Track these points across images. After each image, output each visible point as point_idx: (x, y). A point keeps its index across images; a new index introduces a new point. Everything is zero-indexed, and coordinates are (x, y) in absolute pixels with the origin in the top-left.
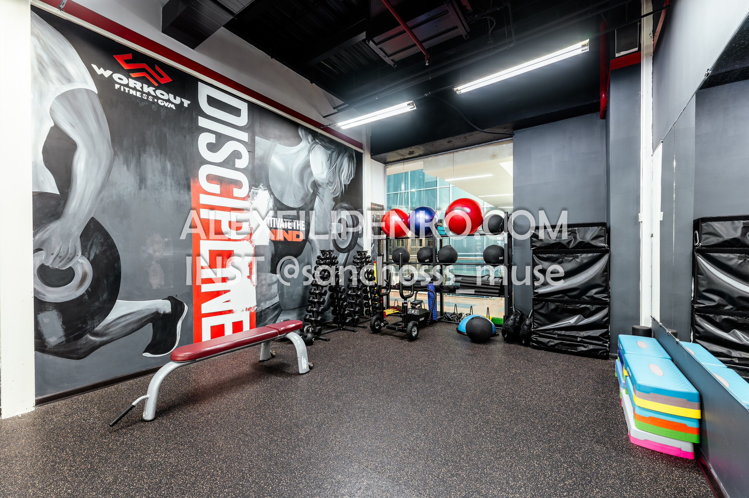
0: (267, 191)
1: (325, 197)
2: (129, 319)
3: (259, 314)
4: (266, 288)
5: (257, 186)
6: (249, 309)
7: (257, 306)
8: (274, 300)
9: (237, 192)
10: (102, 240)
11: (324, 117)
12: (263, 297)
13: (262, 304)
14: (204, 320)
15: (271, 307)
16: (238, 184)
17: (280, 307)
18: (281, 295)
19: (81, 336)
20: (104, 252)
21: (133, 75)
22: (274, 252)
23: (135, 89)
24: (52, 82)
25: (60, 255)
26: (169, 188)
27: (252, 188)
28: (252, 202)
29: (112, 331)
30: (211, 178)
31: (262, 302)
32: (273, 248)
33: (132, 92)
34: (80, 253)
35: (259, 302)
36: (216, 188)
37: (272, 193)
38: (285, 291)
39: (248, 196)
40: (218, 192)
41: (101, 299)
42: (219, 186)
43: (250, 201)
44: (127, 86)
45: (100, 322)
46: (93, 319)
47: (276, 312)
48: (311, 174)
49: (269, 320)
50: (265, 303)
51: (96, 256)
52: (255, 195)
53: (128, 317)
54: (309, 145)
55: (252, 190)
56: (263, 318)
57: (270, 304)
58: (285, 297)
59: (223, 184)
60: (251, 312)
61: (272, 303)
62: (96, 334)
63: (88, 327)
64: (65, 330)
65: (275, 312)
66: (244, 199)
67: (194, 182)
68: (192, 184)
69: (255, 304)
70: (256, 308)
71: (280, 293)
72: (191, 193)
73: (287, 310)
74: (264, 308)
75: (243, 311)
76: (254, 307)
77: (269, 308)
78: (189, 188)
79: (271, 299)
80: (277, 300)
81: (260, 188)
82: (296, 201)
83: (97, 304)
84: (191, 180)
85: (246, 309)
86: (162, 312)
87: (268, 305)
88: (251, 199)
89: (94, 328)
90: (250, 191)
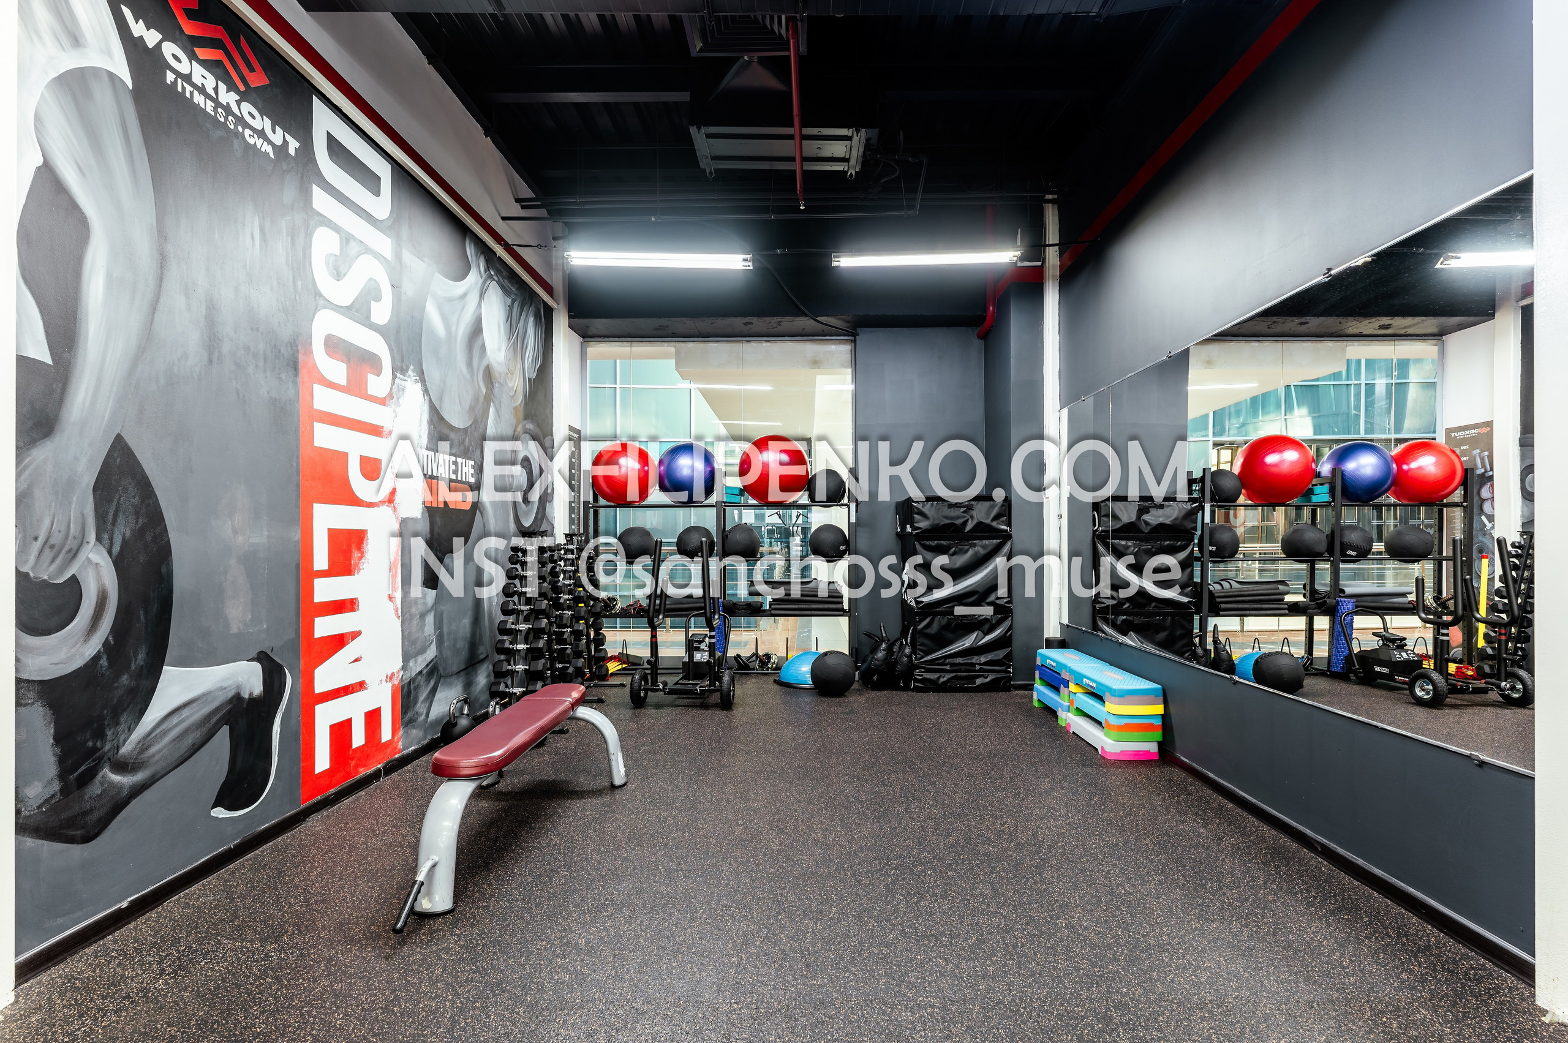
0: (420, 384)
1: (503, 405)
2: (187, 717)
3: (405, 689)
4: (417, 623)
5: (402, 372)
6: (391, 678)
7: (403, 668)
8: (428, 653)
9: (373, 385)
10: (136, 501)
11: (504, 219)
12: (412, 647)
13: (410, 664)
14: (319, 708)
15: (424, 672)
16: (375, 363)
17: (438, 670)
18: (440, 640)
19: (90, 775)
20: (139, 533)
21: (199, 52)
23: (202, 90)
24: (39, 37)
25: (52, 541)
27: (396, 377)
28: (398, 409)
29: (153, 756)
30: (333, 346)
31: (411, 657)
33: (198, 99)
34: (92, 537)
36: (341, 371)
37: (426, 391)
38: (445, 630)
39: (390, 395)
40: (343, 382)
41: (133, 667)
42: (347, 366)
43: (394, 407)
44: (187, 78)
45: (130, 730)
46: (118, 723)
47: (432, 683)
48: (483, 349)
49: (422, 702)
50: (416, 662)
51: (125, 543)
52: (401, 392)
53: (185, 713)
54: (481, 281)
55: (397, 380)
56: (411, 698)
57: (422, 662)
58: (446, 645)
59: (353, 361)
60: (393, 685)
61: (425, 660)
62: (121, 767)
63: (107, 747)
64: (61, 761)
65: (430, 681)
66: (382, 402)
67: (305, 352)
68: (302, 358)
70: (402, 673)
71: (437, 636)
72: (298, 379)
73: (447, 676)
74: (413, 675)
75: (380, 684)
77: (420, 672)
78: (295, 366)
79: (423, 650)
80: (433, 651)
81: (409, 376)
82: (462, 413)
83: (125, 679)
84: (300, 348)
85: (387, 677)
86: (246, 696)
87: (420, 664)
88: (394, 404)
89: (118, 748)
90: (393, 384)
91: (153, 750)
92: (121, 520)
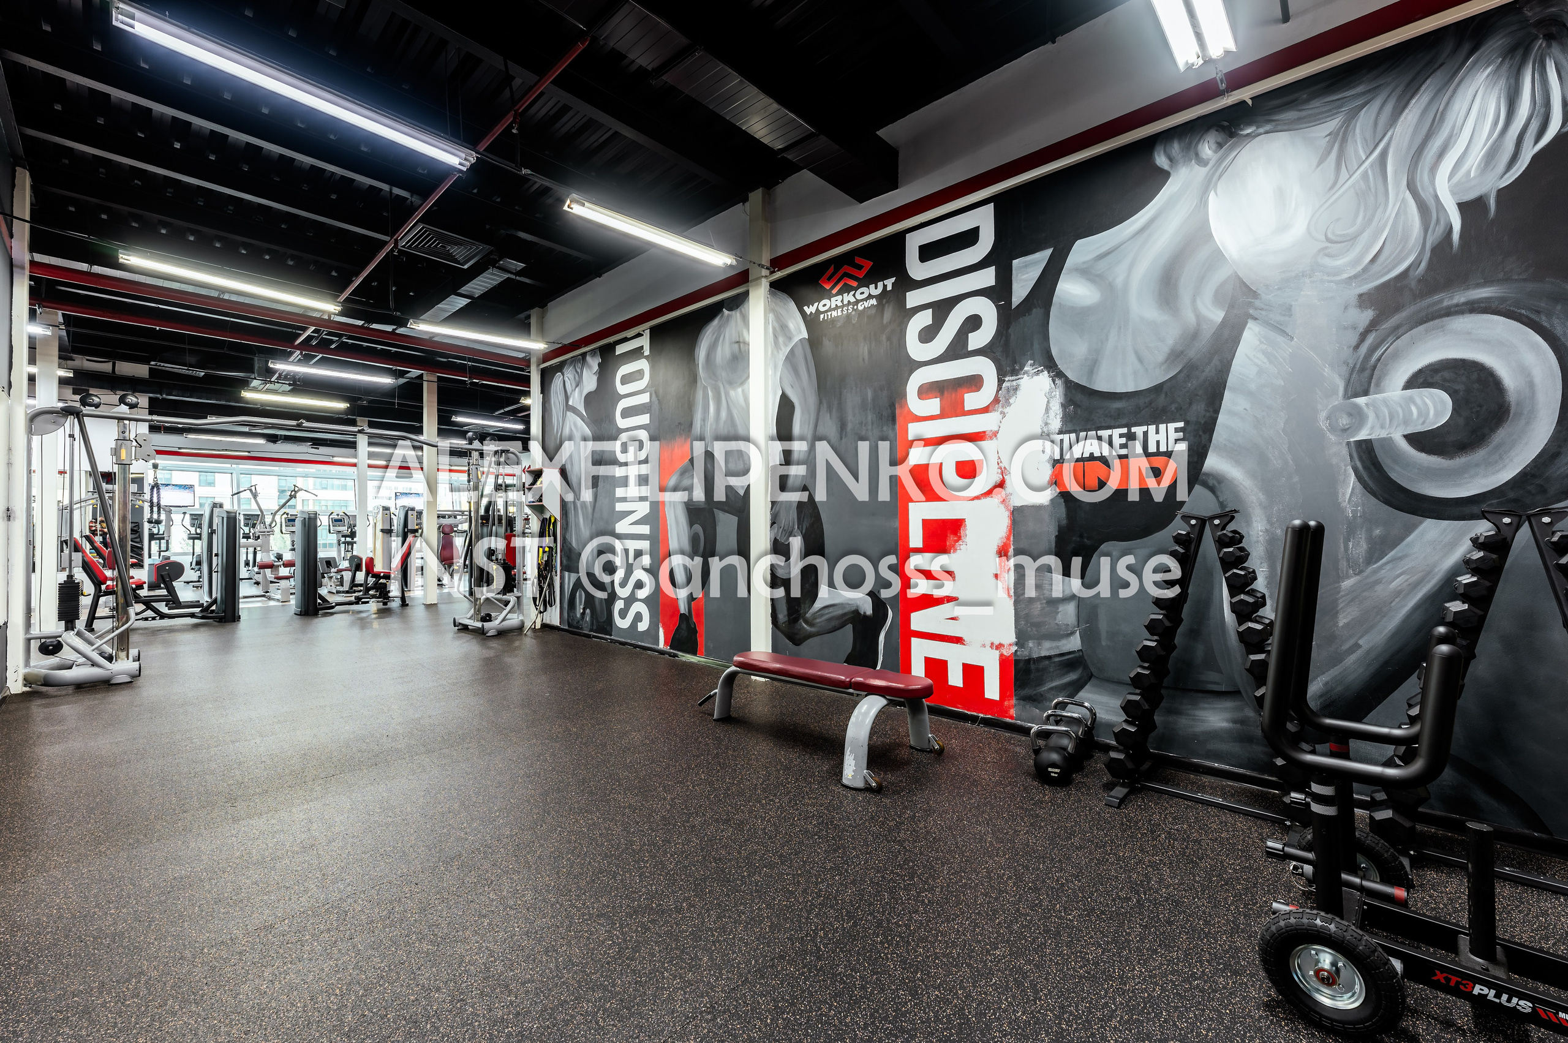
0: (1046, 372)
2: (831, 612)
3: (1021, 664)
4: (1043, 609)
5: (1015, 372)
6: (999, 647)
7: (1017, 644)
8: (1064, 642)
9: (972, 400)
12: (1034, 629)
13: (1031, 644)
14: (915, 641)
15: (1057, 659)
16: (974, 382)
17: (1086, 667)
18: (1090, 635)
19: (797, 621)
21: (834, 291)
22: (1064, 522)
23: (836, 308)
24: (781, 349)
25: (785, 528)
26: (870, 427)
27: (1004, 381)
28: (1006, 410)
29: (817, 622)
30: (925, 391)
31: (1031, 638)
32: (1062, 511)
33: (834, 314)
34: (796, 525)
35: (1022, 638)
36: (933, 406)
38: (1103, 626)
39: (996, 400)
40: (938, 411)
42: (938, 400)
43: (1000, 410)
44: (830, 310)
45: (810, 607)
46: (805, 602)
47: (1072, 676)
48: (1218, 256)
49: (1052, 689)
50: (1039, 644)
52: (1012, 392)
53: (831, 609)
54: (1204, 171)
55: (1005, 384)
56: (1032, 676)
57: (1051, 648)
58: (1104, 643)
59: (946, 393)
60: (1002, 655)
61: (1058, 647)
62: (806, 622)
63: (801, 610)
64: (787, 608)
65: (1068, 672)
66: (985, 410)
67: (901, 407)
68: (898, 411)
69: (1013, 639)
70: (1015, 648)
71: (1085, 630)
72: (897, 426)
73: (1109, 680)
74: (1035, 656)
75: (984, 646)
76: (1010, 645)
77: (1049, 658)
78: (893, 419)
79: (1055, 637)
80: (1075, 643)
81: (1026, 373)
82: (1147, 370)
84: (897, 406)
85: (992, 644)
86: (862, 612)
87: (1048, 650)
88: (1002, 407)
89: (805, 612)
90: (1000, 388)
91: (818, 620)
92: (805, 520)
